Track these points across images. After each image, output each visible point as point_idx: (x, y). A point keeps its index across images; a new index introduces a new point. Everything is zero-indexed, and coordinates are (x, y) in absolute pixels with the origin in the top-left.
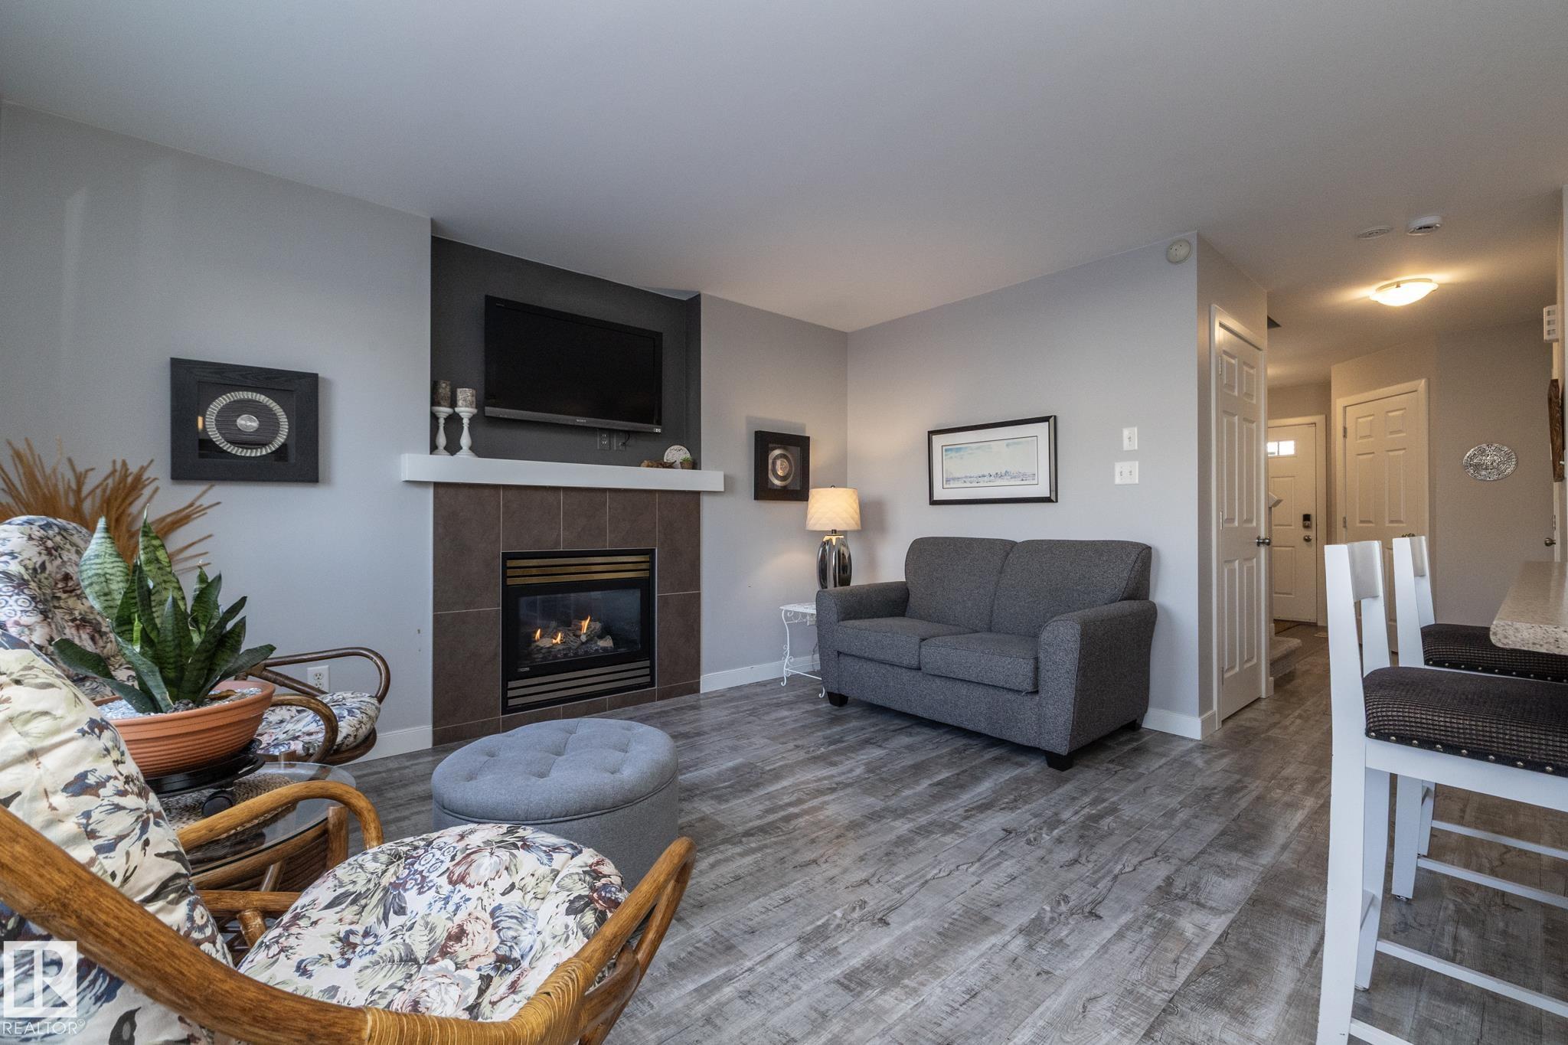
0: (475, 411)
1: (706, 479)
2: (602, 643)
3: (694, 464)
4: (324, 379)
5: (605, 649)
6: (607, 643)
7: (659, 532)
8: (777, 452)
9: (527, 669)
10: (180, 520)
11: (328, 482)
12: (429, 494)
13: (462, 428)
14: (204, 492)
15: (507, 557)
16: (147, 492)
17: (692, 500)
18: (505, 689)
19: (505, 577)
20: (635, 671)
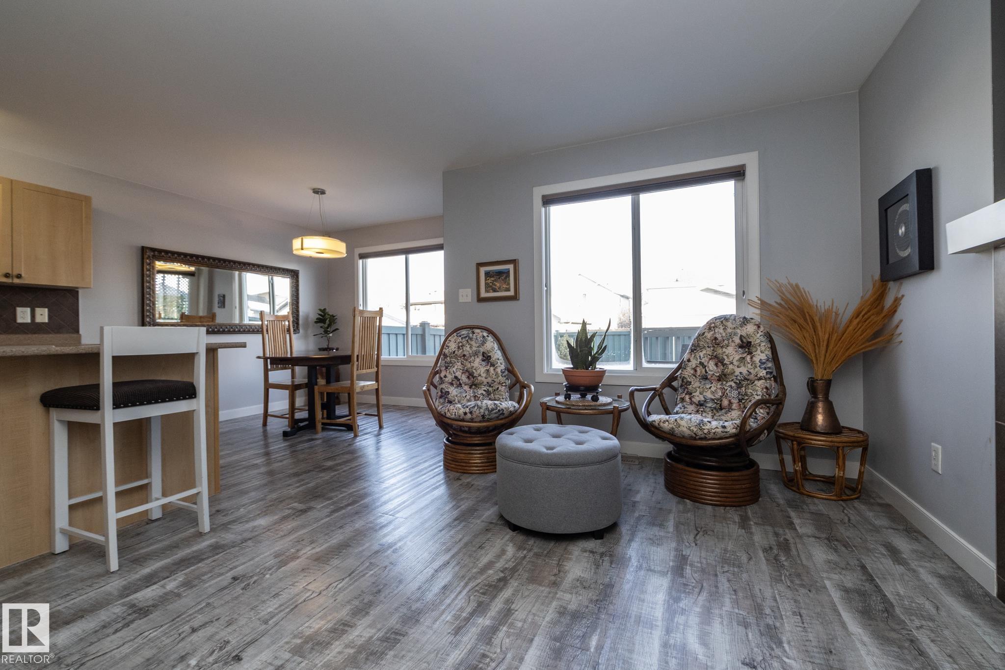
4: (934, 169)
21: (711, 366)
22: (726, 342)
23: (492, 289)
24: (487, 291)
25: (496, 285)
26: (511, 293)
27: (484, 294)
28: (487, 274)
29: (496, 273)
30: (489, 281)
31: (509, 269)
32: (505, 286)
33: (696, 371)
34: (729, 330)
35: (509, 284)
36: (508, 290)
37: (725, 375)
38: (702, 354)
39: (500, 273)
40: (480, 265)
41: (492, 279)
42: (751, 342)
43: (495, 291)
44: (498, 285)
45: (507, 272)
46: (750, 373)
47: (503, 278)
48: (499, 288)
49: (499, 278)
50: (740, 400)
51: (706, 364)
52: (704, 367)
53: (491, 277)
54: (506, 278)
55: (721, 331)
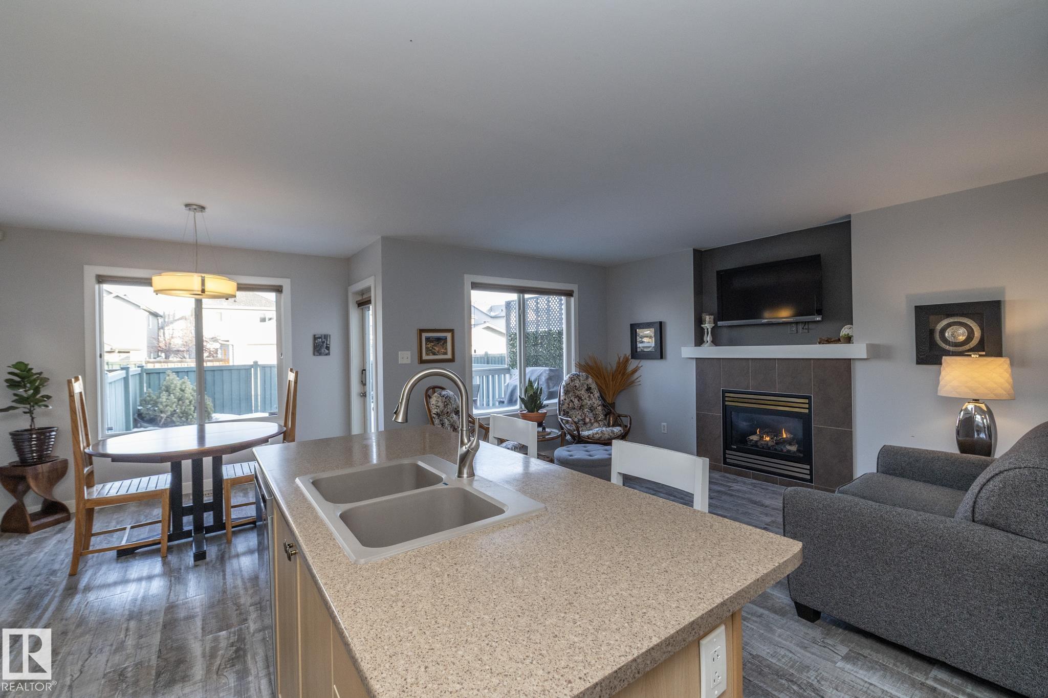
0: (713, 325)
1: (856, 350)
2: (789, 447)
3: (849, 339)
4: (664, 322)
5: (789, 451)
6: (793, 448)
7: (814, 385)
8: (944, 322)
9: (735, 447)
10: (635, 371)
11: (665, 358)
12: (694, 362)
13: (704, 333)
14: (640, 362)
15: (724, 392)
16: (630, 362)
17: (846, 365)
18: (725, 454)
19: (724, 401)
20: (802, 470)
21: (576, 401)
22: (581, 388)
23: (432, 353)
24: (427, 354)
25: (435, 350)
26: (449, 356)
27: (425, 357)
28: (428, 340)
29: (436, 339)
30: (429, 346)
31: (446, 337)
32: (443, 350)
33: (569, 405)
34: (582, 382)
35: (446, 349)
36: (446, 353)
37: (583, 406)
38: (570, 395)
39: (438, 340)
40: (422, 331)
41: (433, 344)
42: (591, 388)
43: (434, 354)
44: (437, 349)
45: (445, 339)
46: (594, 403)
47: (441, 343)
48: (438, 352)
49: (438, 344)
50: (595, 418)
51: (573, 400)
52: (573, 402)
53: (430, 342)
54: (444, 344)
55: (578, 382)
